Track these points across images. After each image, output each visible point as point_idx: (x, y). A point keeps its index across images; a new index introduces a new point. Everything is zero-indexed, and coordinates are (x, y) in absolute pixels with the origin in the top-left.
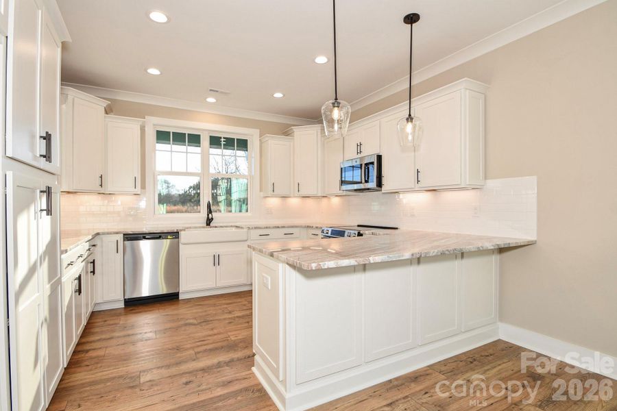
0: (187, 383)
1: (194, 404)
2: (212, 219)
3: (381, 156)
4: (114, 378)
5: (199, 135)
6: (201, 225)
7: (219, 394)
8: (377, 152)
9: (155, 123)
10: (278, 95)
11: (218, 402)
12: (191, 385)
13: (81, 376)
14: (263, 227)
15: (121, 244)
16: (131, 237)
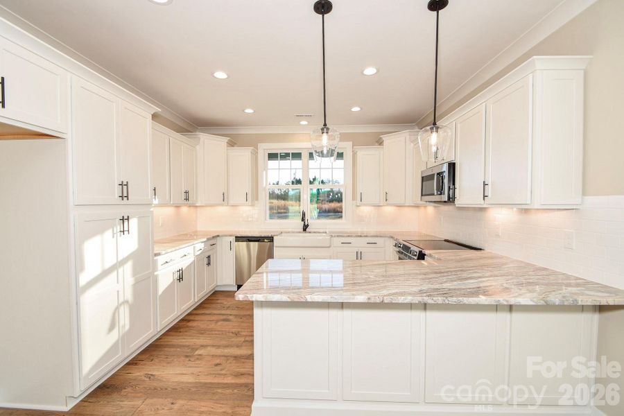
0: (217, 365)
1: (206, 383)
2: (308, 225)
3: (454, 164)
4: (184, 346)
5: (301, 153)
6: (298, 230)
7: (229, 382)
8: (451, 159)
9: (265, 148)
10: (356, 109)
11: (218, 388)
12: (219, 368)
13: (177, 340)
14: (345, 235)
15: (234, 244)
16: (238, 239)
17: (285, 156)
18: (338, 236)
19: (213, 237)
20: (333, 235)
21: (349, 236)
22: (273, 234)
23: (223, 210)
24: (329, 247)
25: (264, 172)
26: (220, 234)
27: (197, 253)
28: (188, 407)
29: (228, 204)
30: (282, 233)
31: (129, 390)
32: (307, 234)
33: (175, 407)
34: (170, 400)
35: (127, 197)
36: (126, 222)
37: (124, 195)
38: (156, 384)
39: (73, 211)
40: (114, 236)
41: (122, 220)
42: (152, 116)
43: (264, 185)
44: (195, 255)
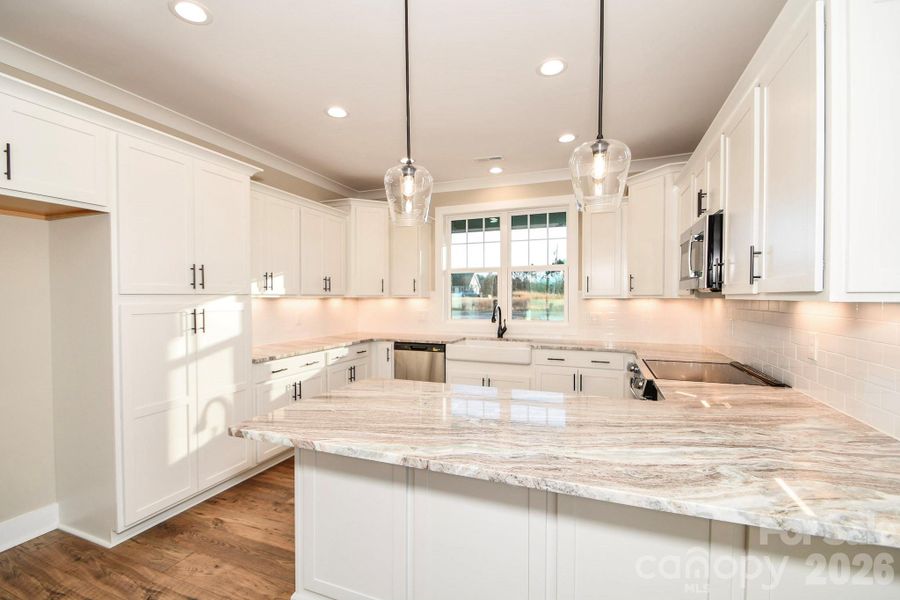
2: (505, 329)
5: (498, 218)
6: (491, 336)
8: (717, 208)
9: (445, 213)
14: (555, 346)
15: (392, 352)
16: (399, 346)
17: (475, 225)
18: (542, 348)
19: (362, 342)
20: (535, 345)
21: (561, 348)
22: (445, 340)
23: (389, 304)
24: (529, 364)
25: (444, 249)
26: (374, 338)
27: (330, 362)
28: (230, 576)
29: (391, 296)
30: (464, 339)
31: (185, 536)
32: (502, 343)
33: (217, 572)
34: (217, 561)
35: (203, 284)
36: (199, 318)
37: (199, 280)
38: (217, 535)
39: (117, 303)
40: (182, 335)
41: (194, 314)
42: (252, 178)
43: (444, 268)
44: (327, 366)
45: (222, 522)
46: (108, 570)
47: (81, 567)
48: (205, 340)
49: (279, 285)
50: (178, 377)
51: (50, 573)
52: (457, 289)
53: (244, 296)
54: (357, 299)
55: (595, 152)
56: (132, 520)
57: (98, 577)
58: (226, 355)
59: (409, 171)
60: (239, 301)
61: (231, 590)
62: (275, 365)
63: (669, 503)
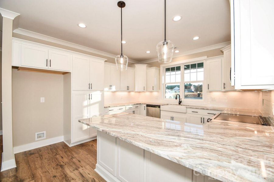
2: (181, 102)
5: (180, 67)
6: (177, 104)
14: (195, 107)
15: (146, 107)
16: (148, 106)
17: (173, 69)
18: (190, 108)
19: (137, 104)
20: (188, 107)
21: (197, 108)
22: (160, 104)
23: (148, 94)
24: (186, 113)
25: (163, 77)
26: (141, 103)
27: (127, 109)
28: (88, 157)
29: (147, 91)
30: (168, 104)
31: (84, 147)
32: (180, 106)
33: (86, 156)
34: (88, 154)
35: (91, 88)
36: (90, 96)
37: (90, 87)
38: (91, 148)
39: (72, 92)
40: (86, 100)
41: (89, 95)
42: (105, 61)
43: (163, 83)
44: (126, 110)
45: (93, 145)
46: (67, 151)
47: (63, 150)
48: (92, 101)
49: (114, 88)
50: (85, 110)
51: (58, 150)
52: (186, 90)
53: (102, 91)
54: (139, 92)
55: (164, 44)
56: (75, 141)
57: (65, 152)
58: (97, 105)
59: (122, 57)
60: (101, 92)
61: (87, 160)
62: (110, 109)
63: (151, 149)
